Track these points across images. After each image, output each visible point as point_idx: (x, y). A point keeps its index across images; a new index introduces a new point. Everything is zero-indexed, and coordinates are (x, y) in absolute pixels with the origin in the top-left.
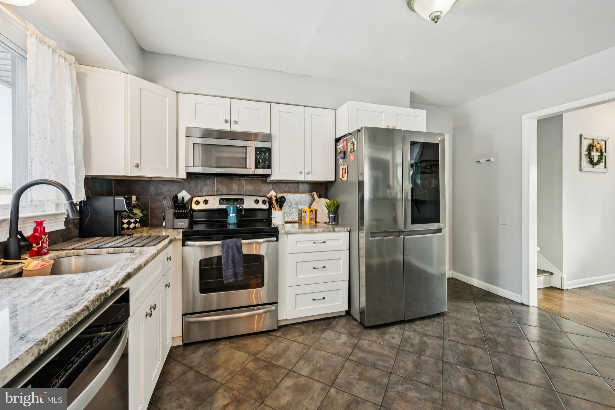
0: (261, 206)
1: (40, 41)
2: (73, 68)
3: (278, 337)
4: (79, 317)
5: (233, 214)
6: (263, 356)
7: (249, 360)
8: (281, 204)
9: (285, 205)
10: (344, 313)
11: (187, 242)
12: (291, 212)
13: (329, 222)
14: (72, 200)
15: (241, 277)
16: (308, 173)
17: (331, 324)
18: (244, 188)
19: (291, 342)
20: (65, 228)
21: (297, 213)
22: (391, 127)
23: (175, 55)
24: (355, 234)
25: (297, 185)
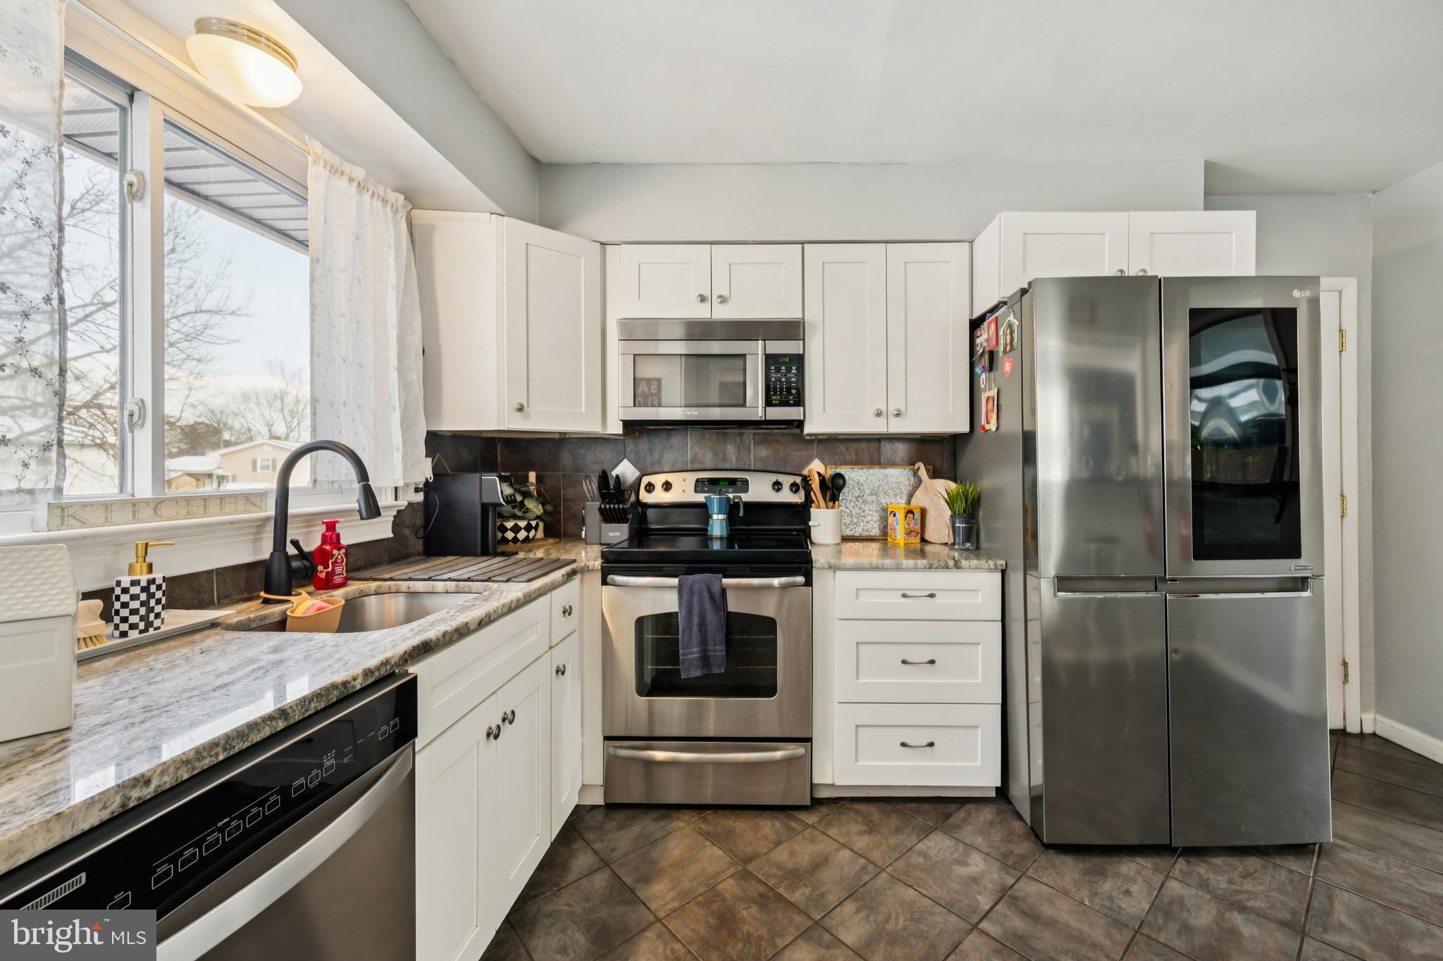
0: (786, 496)
1: (333, 171)
2: (402, 217)
3: (807, 826)
4: (256, 732)
5: (720, 515)
6: (761, 869)
7: (729, 873)
8: (833, 491)
9: (845, 495)
10: (993, 794)
11: (610, 576)
12: (863, 514)
13: (954, 544)
14: (368, 481)
15: (721, 667)
16: (895, 412)
17: (951, 816)
18: (751, 454)
19: (836, 845)
20: (392, 535)
21: (876, 517)
22: (1133, 271)
23: (598, 163)
24: (1016, 579)
25: (876, 445)
